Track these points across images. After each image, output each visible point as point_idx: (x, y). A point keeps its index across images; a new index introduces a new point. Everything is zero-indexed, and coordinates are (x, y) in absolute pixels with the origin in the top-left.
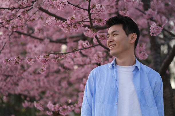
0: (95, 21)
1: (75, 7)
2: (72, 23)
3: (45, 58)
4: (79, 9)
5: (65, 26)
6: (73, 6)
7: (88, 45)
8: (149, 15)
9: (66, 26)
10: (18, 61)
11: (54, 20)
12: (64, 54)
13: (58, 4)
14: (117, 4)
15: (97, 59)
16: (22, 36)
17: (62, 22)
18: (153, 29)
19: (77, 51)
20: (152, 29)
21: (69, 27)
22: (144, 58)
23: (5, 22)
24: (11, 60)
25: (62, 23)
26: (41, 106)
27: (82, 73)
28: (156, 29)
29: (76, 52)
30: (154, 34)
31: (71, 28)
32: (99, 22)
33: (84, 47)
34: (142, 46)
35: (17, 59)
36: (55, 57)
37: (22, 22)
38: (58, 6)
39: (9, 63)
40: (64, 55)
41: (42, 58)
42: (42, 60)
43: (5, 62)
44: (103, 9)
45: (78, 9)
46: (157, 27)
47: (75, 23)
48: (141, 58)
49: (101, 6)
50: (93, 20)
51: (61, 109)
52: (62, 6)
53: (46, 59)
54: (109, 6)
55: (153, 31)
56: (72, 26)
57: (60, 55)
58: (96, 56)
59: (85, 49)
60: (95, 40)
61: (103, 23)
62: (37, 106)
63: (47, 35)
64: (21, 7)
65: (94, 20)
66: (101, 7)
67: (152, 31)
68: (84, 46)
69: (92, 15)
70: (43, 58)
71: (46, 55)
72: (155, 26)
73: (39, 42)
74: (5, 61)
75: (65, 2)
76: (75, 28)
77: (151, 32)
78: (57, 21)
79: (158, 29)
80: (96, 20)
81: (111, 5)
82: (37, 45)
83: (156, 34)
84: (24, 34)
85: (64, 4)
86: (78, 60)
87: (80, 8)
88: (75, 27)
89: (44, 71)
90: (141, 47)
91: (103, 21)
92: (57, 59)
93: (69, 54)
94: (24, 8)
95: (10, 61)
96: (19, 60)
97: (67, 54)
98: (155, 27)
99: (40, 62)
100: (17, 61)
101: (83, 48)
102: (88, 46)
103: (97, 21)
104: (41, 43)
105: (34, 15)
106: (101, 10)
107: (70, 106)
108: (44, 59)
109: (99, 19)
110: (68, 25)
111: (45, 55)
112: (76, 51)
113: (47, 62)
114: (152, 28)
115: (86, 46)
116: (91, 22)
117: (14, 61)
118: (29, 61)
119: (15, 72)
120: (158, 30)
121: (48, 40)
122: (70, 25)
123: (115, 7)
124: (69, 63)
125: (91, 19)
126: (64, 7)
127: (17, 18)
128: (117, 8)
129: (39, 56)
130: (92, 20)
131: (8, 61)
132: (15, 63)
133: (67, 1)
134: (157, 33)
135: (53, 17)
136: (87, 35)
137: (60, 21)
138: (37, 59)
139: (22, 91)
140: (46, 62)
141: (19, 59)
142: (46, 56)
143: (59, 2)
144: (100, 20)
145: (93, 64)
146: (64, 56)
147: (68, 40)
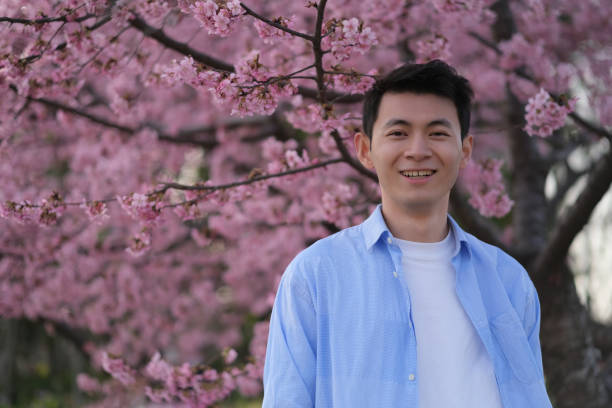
0: (335, 77)
1: (268, 26)
2: (255, 83)
3: (152, 204)
4: (280, 31)
5: (229, 93)
6: (262, 22)
7: (304, 160)
8: (514, 56)
9: (233, 90)
10: (53, 211)
11: (191, 67)
12: (219, 188)
13: (209, 14)
14: (404, 15)
15: (333, 212)
16: (61, 115)
17: (218, 75)
18: (539, 111)
19: (263, 181)
20: (534, 112)
21: (244, 94)
22: (498, 211)
23: (11, 67)
24: (27, 205)
25: (220, 80)
26: (124, 370)
27: (270, 252)
28: (549, 113)
29: (261, 185)
30: (540, 131)
31: (251, 100)
32: (348, 82)
33: (288, 167)
34: (491, 170)
35: (51, 202)
36: (188, 199)
37: (69, 68)
38: (209, 18)
39: (22, 216)
40: (217, 192)
41: (140, 201)
42: (142, 208)
43: (7, 213)
44: (365, 37)
45: (277, 34)
46: (552, 107)
47: (264, 83)
48: (488, 212)
49: (361, 26)
50: (328, 75)
51: (199, 381)
52: (222, 22)
53: (154, 207)
54: (379, 21)
55: (538, 119)
56: (256, 92)
57: (203, 193)
58: (330, 201)
59: (294, 172)
60: (327, 141)
61: (365, 87)
62: (111, 367)
63: (149, 114)
64: (69, 17)
65: (331, 73)
66: (360, 29)
67: (532, 119)
68: (291, 164)
69: (326, 57)
70: (144, 204)
71: (155, 192)
72: (544, 101)
73: (118, 140)
74: (5, 210)
75: (235, 8)
76: (263, 101)
77: (530, 123)
78: (199, 71)
79: (553, 112)
80: (341, 76)
81: (386, 19)
82: (111, 148)
83: (546, 130)
84: (68, 110)
85: (231, 16)
86: (259, 210)
87: (286, 29)
88: (264, 96)
89: (144, 246)
90: (486, 173)
91: (363, 78)
92: (194, 206)
93: (236, 191)
94: (79, 20)
95: (22, 207)
96: (56, 206)
97: (227, 190)
98: (545, 106)
99: (133, 217)
100: (51, 209)
101: (284, 170)
102: (303, 165)
103: (341, 79)
104: (124, 141)
105: (114, 45)
106: (361, 41)
107: (229, 372)
108: (148, 206)
109: (350, 72)
110: (240, 88)
111: (151, 189)
112: (259, 179)
113: (158, 218)
114: (533, 107)
115: (296, 164)
116: (320, 79)
117: (39, 209)
118: (91, 210)
119: (28, 242)
120: (553, 115)
121: (154, 135)
122: (245, 90)
123: (397, 27)
124: (229, 217)
125: (320, 71)
126: (228, 25)
127: (52, 53)
128: (403, 30)
129: (132, 194)
130: (325, 75)
131: (18, 207)
132: (42, 216)
133: (241, 4)
134: (550, 125)
135: (186, 58)
136: (300, 123)
137: (210, 72)
138: (123, 206)
139: (47, 307)
140: (154, 218)
141: (56, 202)
142: (154, 196)
143: (212, 7)
144: (353, 76)
145: (313, 224)
146: (217, 196)
147: (221, 136)
